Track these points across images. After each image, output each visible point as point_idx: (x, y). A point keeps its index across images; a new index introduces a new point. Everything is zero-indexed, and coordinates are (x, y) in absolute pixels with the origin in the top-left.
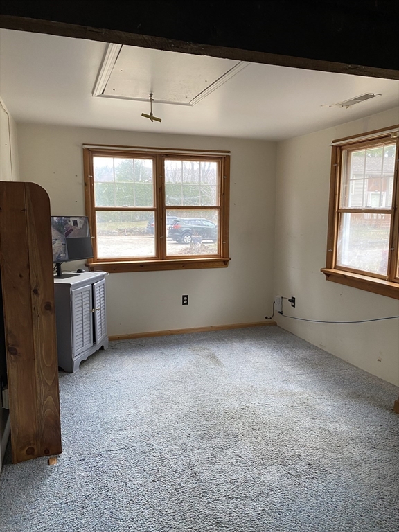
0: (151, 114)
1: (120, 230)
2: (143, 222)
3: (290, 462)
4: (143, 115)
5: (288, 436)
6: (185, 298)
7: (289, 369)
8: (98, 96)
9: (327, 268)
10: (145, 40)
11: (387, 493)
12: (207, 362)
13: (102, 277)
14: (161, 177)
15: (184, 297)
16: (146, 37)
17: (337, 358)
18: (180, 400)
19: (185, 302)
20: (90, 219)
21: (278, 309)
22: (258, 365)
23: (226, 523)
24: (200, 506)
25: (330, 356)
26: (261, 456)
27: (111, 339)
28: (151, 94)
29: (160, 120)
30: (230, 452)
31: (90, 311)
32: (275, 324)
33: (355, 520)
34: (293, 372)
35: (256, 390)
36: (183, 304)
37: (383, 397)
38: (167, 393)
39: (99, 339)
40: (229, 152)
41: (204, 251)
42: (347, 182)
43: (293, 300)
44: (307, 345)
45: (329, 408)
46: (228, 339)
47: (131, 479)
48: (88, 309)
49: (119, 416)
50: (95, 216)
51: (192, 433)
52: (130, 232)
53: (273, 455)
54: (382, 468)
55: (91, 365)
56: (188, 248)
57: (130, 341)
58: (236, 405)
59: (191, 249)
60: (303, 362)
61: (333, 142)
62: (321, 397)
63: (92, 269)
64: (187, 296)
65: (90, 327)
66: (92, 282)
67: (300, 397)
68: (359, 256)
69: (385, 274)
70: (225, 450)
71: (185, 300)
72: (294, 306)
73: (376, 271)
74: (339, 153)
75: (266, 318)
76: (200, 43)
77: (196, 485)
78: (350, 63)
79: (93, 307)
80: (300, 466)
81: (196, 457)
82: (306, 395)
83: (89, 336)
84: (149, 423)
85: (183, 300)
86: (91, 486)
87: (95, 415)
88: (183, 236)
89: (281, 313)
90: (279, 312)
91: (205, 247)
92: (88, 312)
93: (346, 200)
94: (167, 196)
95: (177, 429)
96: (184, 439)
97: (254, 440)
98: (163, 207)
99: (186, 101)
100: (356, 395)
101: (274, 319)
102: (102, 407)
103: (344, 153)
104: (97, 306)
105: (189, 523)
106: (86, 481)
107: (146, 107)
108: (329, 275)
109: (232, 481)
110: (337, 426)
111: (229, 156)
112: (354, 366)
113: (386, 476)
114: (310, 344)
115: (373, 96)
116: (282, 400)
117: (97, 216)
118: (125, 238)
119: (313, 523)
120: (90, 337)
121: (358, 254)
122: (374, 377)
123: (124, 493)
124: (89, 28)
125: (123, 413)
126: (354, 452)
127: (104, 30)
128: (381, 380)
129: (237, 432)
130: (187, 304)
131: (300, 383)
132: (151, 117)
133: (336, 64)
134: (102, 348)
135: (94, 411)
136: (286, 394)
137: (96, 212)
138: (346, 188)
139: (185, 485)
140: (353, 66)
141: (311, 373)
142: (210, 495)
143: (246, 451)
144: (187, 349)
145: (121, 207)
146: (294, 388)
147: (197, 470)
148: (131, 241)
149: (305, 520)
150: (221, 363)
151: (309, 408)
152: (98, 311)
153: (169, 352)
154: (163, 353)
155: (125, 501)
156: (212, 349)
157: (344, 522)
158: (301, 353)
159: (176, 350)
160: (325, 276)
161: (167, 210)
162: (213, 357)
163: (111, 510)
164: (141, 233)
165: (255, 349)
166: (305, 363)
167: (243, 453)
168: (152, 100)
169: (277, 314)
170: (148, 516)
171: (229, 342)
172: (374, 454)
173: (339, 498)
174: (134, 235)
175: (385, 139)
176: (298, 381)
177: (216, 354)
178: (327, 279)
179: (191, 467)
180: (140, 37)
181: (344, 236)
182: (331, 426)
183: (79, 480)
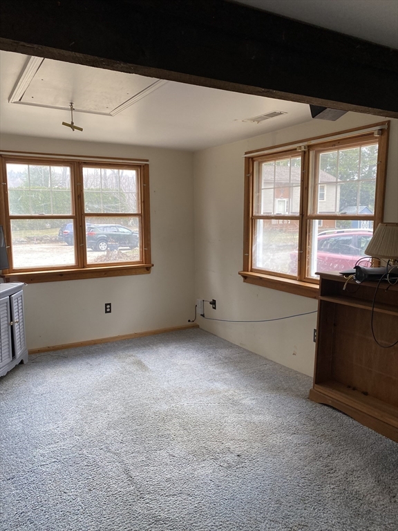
0: (72, 123)
1: (29, 238)
2: (54, 230)
3: (221, 455)
4: (64, 124)
5: (218, 431)
6: (108, 306)
7: (213, 369)
8: (14, 103)
9: (244, 271)
10: (77, 57)
11: (307, 472)
12: (133, 368)
13: (20, 288)
14: (79, 184)
15: (106, 305)
16: (78, 54)
17: (256, 354)
18: (110, 408)
19: (108, 310)
20: (5, 228)
21: (199, 311)
22: (184, 367)
23: (165, 520)
24: (139, 508)
25: (251, 354)
26: (194, 453)
27: (31, 353)
28: (72, 103)
29: (81, 130)
30: (163, 453)
31: (8, 324)
32: (197, 326)
33: (282, 500)
34: (217, 371)
35: (184, 391)
36: (106, 312)
37: (300, 388)
38: (96, 402)
39: (18, 352)
40: (147, 161)
41: (121, 258)
42: (259, 190)
43: (214, 303)
44: (229, 345)
45: (254, 402)
46: (153, 345)
47: (66, 491)
48: (6, 322)
49: (47, 429)
50: (10, 225)
51: (125, 438)
52: (41, 240)
53: (204, 451)
54: (303, 451)
55: (11, 381)
56: (104, 256)
57: (51, 353)
58: (166, 407)
59: (107, 256)
60: (226, 361)
61: (246, 153)
62: (245, 392)
63: (8, 280)
64: (110, 304)
65: (9, 341)
66: (10, 294)
67: (226, 394)
68: (272, 259)
69: (296, 275)
70: (158, 452)
71: (108, 308)
72: (215, 308)
73: (288, 273)
74: (251, 164)
75: (189, 321)
76: (130, 63)
77: (132, 488)
78: (263, 88)
79: (11, 320)
80: (230, 458)
81: (131, 461)
82: (231, 392)
83: (7, 350)
84: (80, 434)
85: (106, 308)
86: (24, 503)
87: (21, 432)
88: (98, 244)
89: (203, 315)
90: (201, 315)
91: (123, 254)
92: (6, 325)
93: (259, 207)
94: (86, 204)
95: (109, 436)
96: (117, 445)
97: (185, 438)
98: (82, 215)
99: (107, 111)
100: (276, 388)
101: (197, 322)
102: (28, 423)
103: (255, 163)
104: (16, 318)
105: (129, 525)
106: (17, 499)
107: (66, 116)
108: (245, 277)
109: (168, 480)
110: (261, 418)
111: (148, 165)
112: (272, 361)
113: (306, 457)
114: (232, 344)
115: (281, 114)
116: (209, 399)
117: (11, 225)
118: (35, 247)
119: (246, 508)
120: (9, 351)
121: (271, 257)
122: (291, 370)
123: (59, 506)
124: (22, 43)
125: (51, 426)
126: (276, 440)
127: (36, 46)
128: (296, 372)
129: (169, 432)
130: (110, 312)
131: (225, 381)
132: (72, 126)
133: (251, 88)
134: (22, 362)
135: (19, 428)
136: (212, 392)
137: (11, 220)
138: (258, 197)
139: (122, 490)
140: (266, 90)
141: (234, 371)
142: (147, 496)
143: (179, 450)
144: (112, 358)
145: (37, 215)
146: (219, 386)
147: (133, 474)
148: (41, 250)
149: (239, 506)
150: (148, 369)
151: (235, 403)
152: (16, 324)
153: (94, 361)
154: (88, 363)
155: (61, 513)
156: (138, 355)
157: (273, 503)
158: (224, 352)
159: (101, 360)
160: (242, 278)
161: (86, 218)
162: (140, 364)
163: (48, 525)
164: (51, 241)
165: (180, 352)
166: (227, 362)
167: (177, 452)
168: (72, 109)
169: (199, 317)
170: (87, 525)
171: (154, 347)
172: (295, 439)
173: (267, 482)
174: (45, 243)
175: (291, 153)
176: (223, 379)
177: (142, 360)
178: (244, 281)
179: (127, 471)
180: (73, 54)
181: (258, 240)
182: (256, 418)
183: (9, 500)
